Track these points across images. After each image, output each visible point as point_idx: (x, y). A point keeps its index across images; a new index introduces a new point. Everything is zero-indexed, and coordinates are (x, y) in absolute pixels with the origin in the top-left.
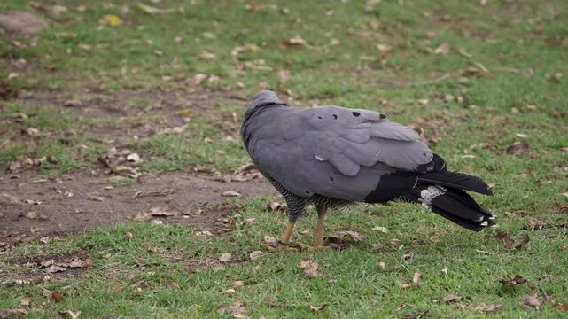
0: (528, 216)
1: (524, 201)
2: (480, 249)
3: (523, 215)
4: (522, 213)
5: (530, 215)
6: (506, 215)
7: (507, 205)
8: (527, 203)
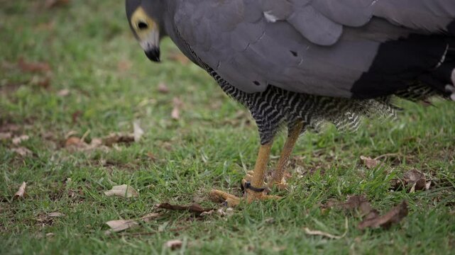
0: (403, 165)
1: (396, 135)
2: (313, 228)
3: (394, 161)
4: (392, 159)
5: (408, 163)
6: (362, 162)
7: (363, 142)
8: (401, 139)
